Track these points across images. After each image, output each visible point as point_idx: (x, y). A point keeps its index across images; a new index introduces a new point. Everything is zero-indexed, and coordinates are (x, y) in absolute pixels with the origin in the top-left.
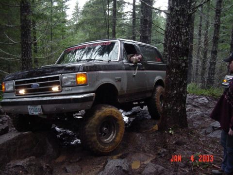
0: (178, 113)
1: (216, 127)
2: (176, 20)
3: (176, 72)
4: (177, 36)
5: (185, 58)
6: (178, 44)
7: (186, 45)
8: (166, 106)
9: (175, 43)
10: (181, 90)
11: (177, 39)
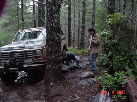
0: (56, 71)
1: (82, 78)
2: (50, 9)
3: (52, 44)
4: (52, 20)
5: (58, 34)
6: (52, 25)
7: (58, 25)
8: (47, 67)
9: (51, 24)
10: (57, 55)
11: (51, 21)
